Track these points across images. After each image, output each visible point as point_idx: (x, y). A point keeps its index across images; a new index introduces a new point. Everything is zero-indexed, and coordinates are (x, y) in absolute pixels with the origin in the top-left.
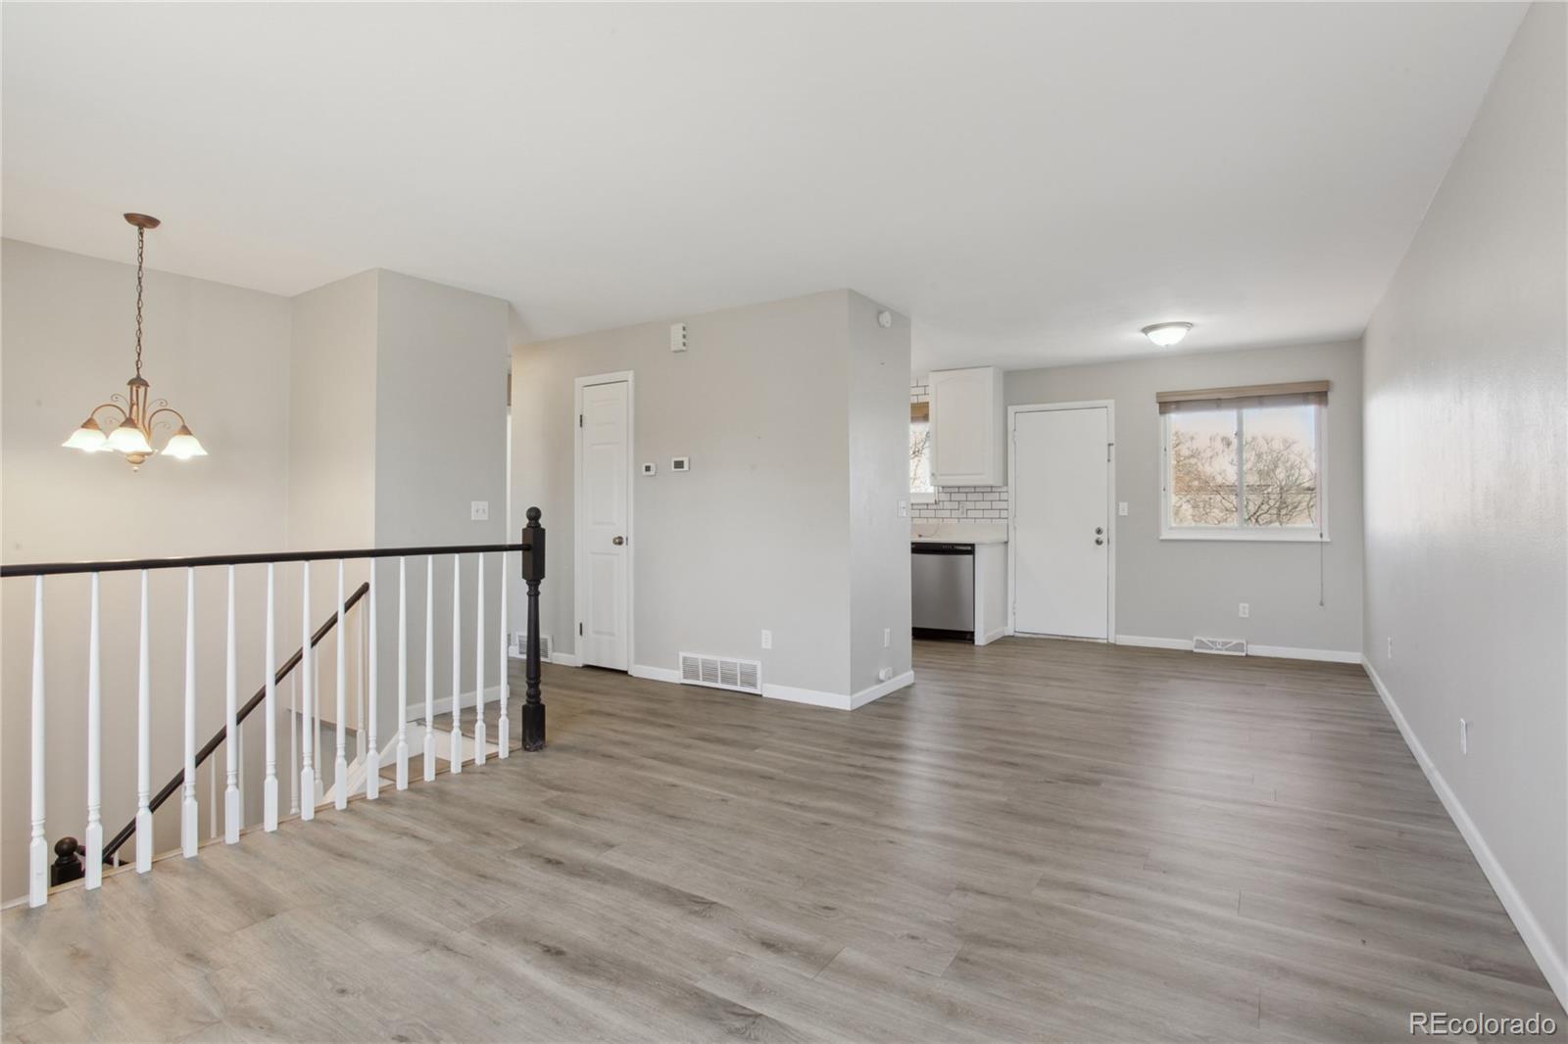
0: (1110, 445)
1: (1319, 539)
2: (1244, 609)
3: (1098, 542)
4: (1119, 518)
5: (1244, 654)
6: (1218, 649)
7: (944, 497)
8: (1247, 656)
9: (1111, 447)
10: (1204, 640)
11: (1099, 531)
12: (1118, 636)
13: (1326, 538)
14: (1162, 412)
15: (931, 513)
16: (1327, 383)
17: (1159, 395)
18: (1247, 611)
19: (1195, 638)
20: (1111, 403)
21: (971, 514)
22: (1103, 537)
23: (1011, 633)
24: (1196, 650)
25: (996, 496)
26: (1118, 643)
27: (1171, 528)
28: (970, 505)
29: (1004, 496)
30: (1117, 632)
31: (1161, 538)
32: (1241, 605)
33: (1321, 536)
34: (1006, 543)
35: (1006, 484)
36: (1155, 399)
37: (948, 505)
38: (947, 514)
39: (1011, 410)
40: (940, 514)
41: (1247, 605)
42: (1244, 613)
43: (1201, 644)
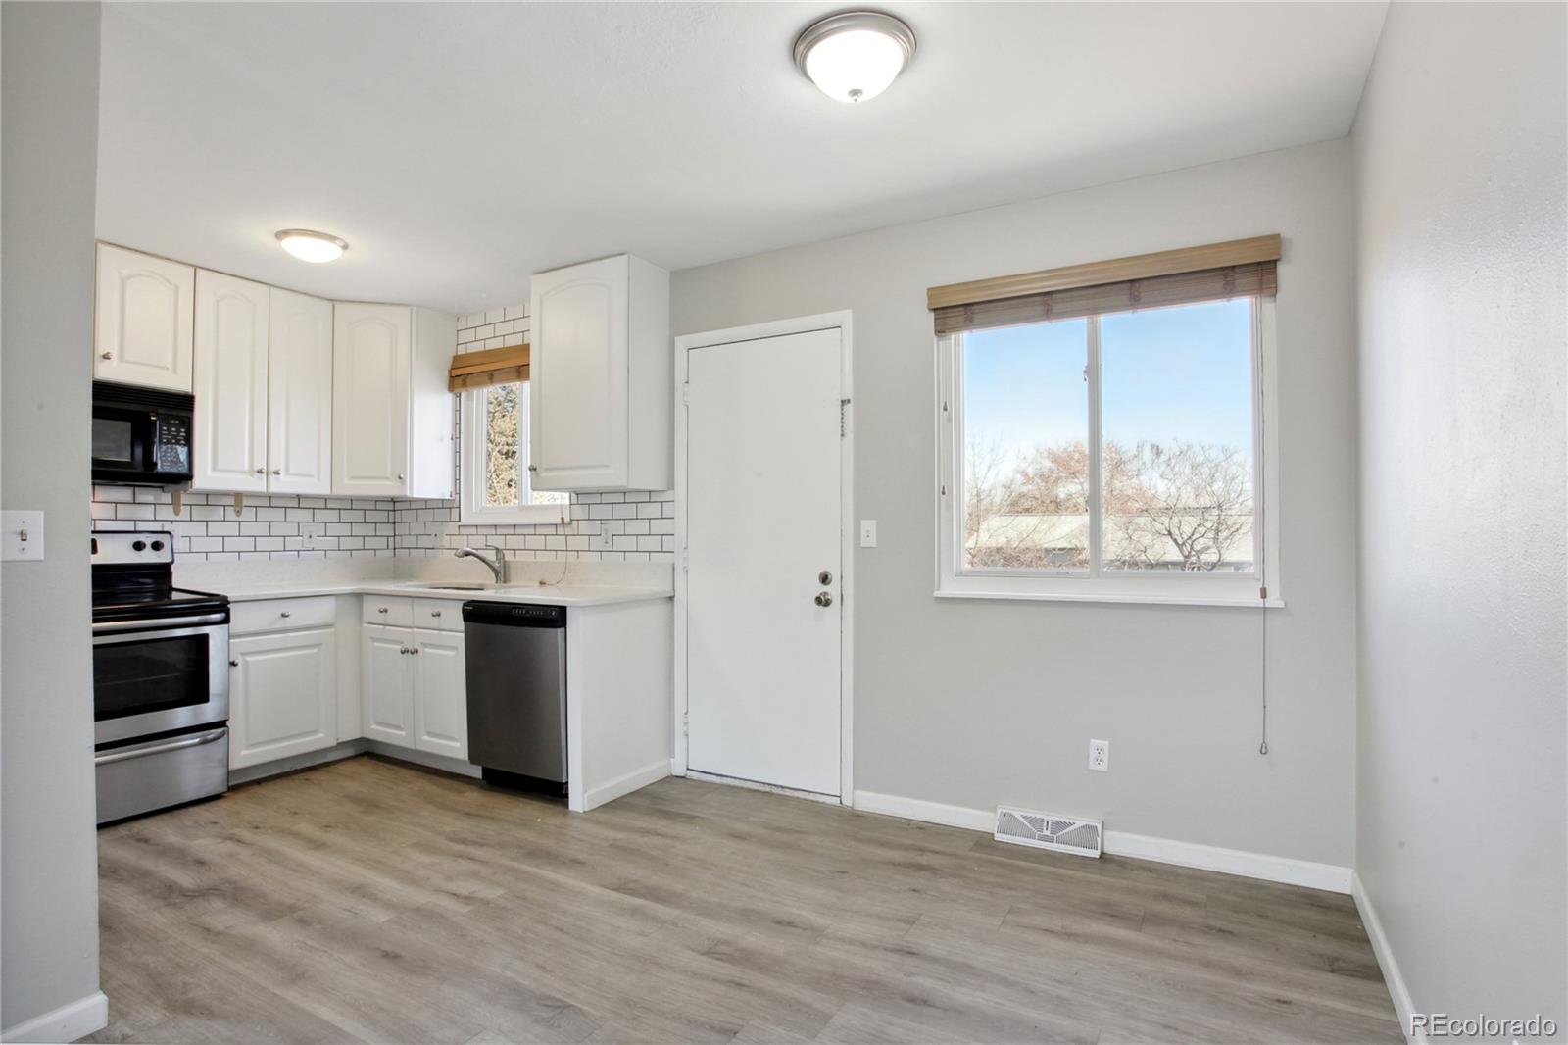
0: (843, 402)
1: (1258, 601)
2: (1099, 751)
3: (823, 601)
4: (859, 550)
5: (1096, 854)
6: (1041, 838)
7: (579, 512)
8: (1104, 857)
9: (846, 407)
10: (1018, 814)
11: (825, 579)
12: (858, 793)
13: (1274, 600)
14: (941, 331)
15: (557, 542)
16: (1275, 240)
17: (932, 293)
18: (1105, 757)
19: (999, 811)
20: (845, 316)
21: (621, 543)
22: (832, 590)
23: (680, 771)
24: (998, 837)
25: (653, 510)
26: (856, 807)
27: (961, 574)
28: (617, 527)
29: (668, 510)
30: (857, 784)
31: (937, 594)
32: (1094, 742)
33: (1264, 594)
34: (671, 598)
35: (671, 486)
36: (926, 302)
37: (585, 527)
38: (582, 543)
39: (682, 343)
40: (574, 543)
41: (1105, 744)
42: (1099, 761)
43: (1009, 823)
